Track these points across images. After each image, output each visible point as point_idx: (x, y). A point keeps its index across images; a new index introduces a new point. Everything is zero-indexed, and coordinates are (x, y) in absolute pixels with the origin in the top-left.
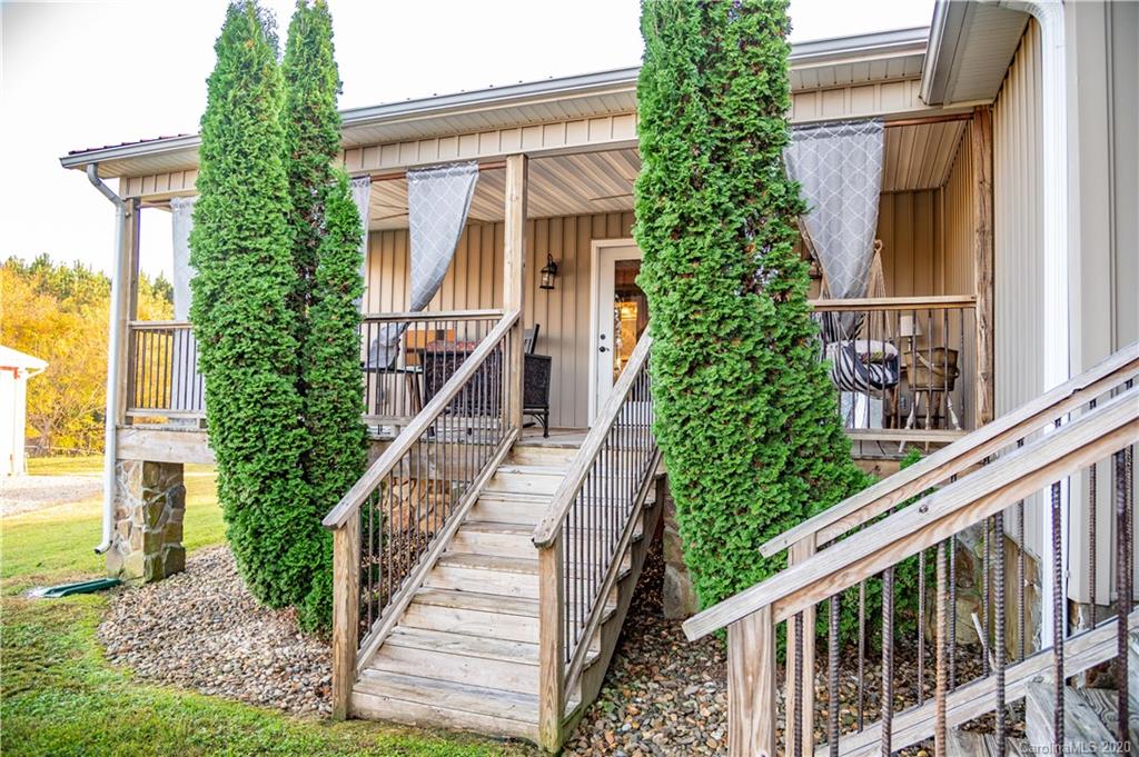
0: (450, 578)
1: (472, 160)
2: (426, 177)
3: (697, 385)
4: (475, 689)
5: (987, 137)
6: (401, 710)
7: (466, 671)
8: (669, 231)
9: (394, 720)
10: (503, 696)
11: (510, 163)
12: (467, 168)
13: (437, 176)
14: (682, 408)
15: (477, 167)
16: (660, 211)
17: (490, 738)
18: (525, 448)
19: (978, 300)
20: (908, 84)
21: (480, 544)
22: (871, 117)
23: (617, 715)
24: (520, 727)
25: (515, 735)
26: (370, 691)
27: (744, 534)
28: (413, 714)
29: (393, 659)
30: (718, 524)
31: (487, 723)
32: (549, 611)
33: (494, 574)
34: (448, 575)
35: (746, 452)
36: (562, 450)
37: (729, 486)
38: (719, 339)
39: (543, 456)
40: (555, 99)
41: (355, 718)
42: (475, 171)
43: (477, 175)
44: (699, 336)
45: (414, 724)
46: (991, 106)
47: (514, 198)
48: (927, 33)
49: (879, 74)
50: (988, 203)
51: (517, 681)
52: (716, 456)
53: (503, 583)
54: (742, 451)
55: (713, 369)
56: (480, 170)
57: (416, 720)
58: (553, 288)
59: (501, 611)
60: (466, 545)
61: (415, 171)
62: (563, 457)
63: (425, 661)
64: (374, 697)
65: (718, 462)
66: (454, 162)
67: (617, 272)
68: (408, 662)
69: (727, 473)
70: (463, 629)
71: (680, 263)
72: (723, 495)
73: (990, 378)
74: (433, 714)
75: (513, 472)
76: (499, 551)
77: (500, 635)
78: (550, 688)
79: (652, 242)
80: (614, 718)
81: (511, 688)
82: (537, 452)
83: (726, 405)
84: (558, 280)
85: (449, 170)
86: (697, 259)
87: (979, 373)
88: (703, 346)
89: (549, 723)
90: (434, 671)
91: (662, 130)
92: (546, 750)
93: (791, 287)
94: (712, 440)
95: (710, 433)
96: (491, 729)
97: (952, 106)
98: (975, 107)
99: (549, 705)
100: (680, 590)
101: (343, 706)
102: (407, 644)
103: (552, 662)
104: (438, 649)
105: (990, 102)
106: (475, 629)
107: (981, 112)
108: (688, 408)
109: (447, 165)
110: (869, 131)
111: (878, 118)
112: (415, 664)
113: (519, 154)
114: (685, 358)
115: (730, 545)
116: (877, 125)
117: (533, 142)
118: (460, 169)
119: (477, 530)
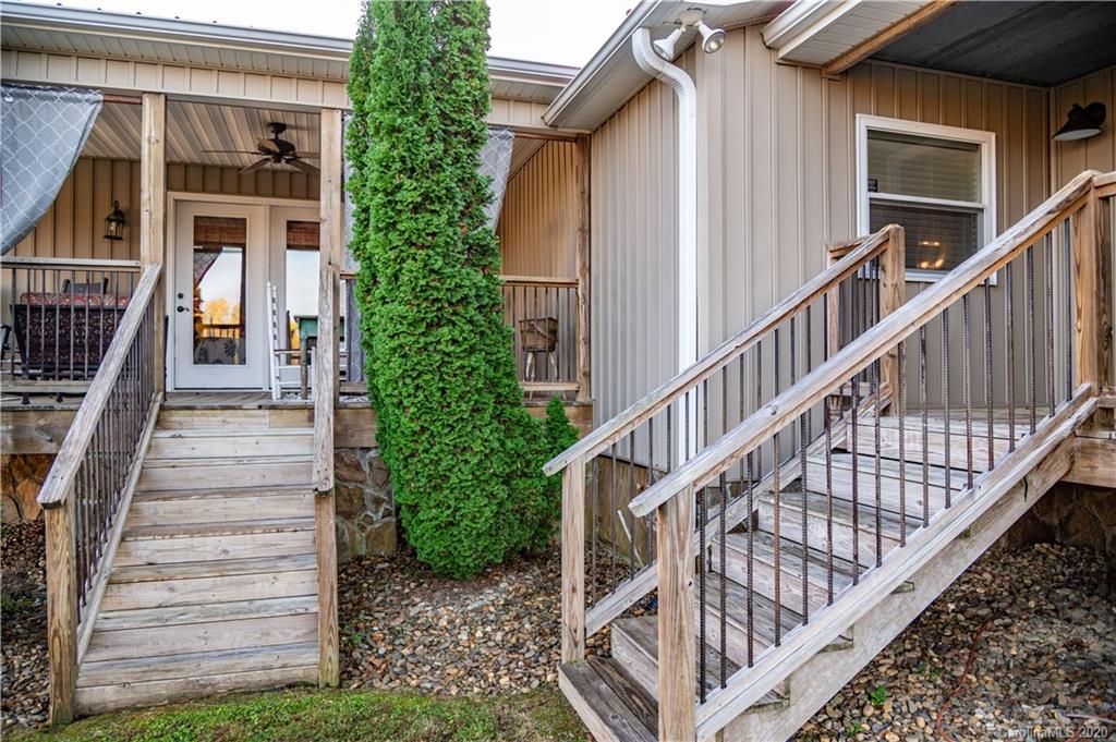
0: (140, 553)
1: (95, 88)
2: (27, 97)
3: (431, 343)
4: (220, 653)
5: (587, 158)
6: (148, 692)
7: (206, 639)
8: (411, 206)
9: (138, 705)
10: (259, 652)
11: (147, 101)
12: (87, 96)
13: (42, 98)
14: (418, 363)
15: (101, 97)
16: (399, 187)
17: (263, 692)
18: (173, 412)
19: (580, 282)
20: (534, 106)
21: (161, 513)
22: (506, 126)
23: (367, 643)
24: (295, 672)
25: (291, 681)
26: (101, 682)
27: (466, 469)
28: (163, 692)
29: (107, 647)
30: (444, 464)
31: (258, 677)
32: (327, 556)
33: (197, 540)
34: (136, 549)
35: (470, 400)
36: (219, 412)
37: (456, 430)
38: (451, 304)
39: (196, 419)
40: (218, 46)
41: (83, 717)
42: (98, 102)
43: (99, 107)
44: (437, 300)
45: (167, 702)
46: (590, 135)
47: (153, 140)
48: (576, 73)
49: (514, 92)
50: (587, 209)
51: (268, 634)
52: (445, 404)
53: (208, 549)
54: (467, 399)
55: (445, 330)
56: (104, 101)
57: (169, 698)
58: (120, 239)
59: (225, 573)
60: (143, 518)
61: (11, 87)
62: (220, 418)
63: (152, 639)
64: (108, 688)
65: (447, 410)
66: (70, 86)
67: (196, 227)
68: (128, 645)
69: (455, 418)
70: (179, 599)
71: (420, 236)
72: (451, 437)
73: (588, 341)
74: (191, 686)
75: (174, 437)
76: (187, 518)
77: (224, 598)
78: (331, 627)
79: (391, 213)
80: (367, 647)
81: (260, 643)
82: (190, 416)
83: (454, 360)
84: (126, 231)
85: (62, 94)
86: (434, 235)
87: (581, 337)
88: (439, 309)
89: (330, 659)
90: (166, 647)
91: (403, 113)
92: (328, 685)
93: (491, 263)
94: (443, 390)
95: (441, 385)
96: (264, 683)
97: (565, 130)
98: (578, 134)
99: (330, 642)
100: (347, 536)
101: (68, 707)
102: (126, 626)
103: (332, 602)
104: (168, 623)
105: (588, 132)
106: (194, 598)
107: (582, 138)
108: (423, 363)
109: (60, 87)
110: (503, 137)
111: (512, 128)
112: (139, 645)
113: (160, 93)
114: (423, 319)
115: (453, 480)
116: (510, 134)
117: (178, 84)
118: (79, 96)
119: (157, 499)
